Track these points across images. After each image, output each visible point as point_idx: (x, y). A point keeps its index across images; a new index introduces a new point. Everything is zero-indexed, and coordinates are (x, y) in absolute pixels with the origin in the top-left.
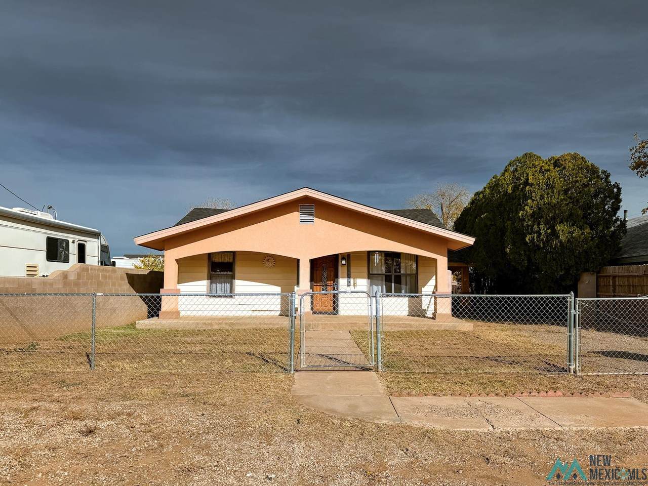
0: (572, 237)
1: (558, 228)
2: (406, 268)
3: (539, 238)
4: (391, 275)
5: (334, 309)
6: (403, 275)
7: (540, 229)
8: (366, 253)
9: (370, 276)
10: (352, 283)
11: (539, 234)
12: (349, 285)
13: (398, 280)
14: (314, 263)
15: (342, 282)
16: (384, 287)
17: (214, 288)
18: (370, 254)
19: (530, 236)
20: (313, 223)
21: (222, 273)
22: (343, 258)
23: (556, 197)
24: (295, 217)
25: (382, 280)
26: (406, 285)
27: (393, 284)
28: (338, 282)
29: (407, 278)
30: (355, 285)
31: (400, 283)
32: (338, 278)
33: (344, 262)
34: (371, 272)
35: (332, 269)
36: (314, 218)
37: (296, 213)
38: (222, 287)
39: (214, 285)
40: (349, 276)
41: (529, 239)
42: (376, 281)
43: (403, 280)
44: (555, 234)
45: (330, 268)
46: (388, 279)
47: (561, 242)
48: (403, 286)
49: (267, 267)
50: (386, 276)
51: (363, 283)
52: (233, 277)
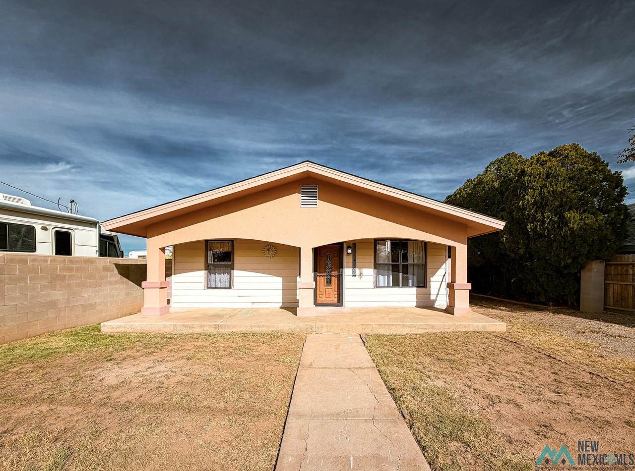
0: (585, 224)
1: (567, 215)
2: (413, 257)
3: (542, 226)
4: (399, 265)
5: (339, 300)
6: (411, 264)
7: (544, 218)
8: (373, 241)
9: (377, 266)
10: (357, 273)
11: (543, 222)
12: (354, 276)
13: (405, 270)
14: (318, 252)
15: (347, 272)
16: (391, 276)
17: (212, 278)
18: (377, 241)
19: (532, 224)
20: (316, 206)
21: (221, 263)
22: (349, 247)
23: (562, 184)
24: (295, 199)
25: (388, 270)
26: (413, 275)
27: (401, 274)
28: (342, 272)
29: (415, 267)
30: (361, 275)
31: (407, 273)
32: (343, 268)
33: (349, 251)
34: (377, 262)
35: (337, 258)
36: (317, 201)
37: (297, 194)
38: (220, 278)
39: (213, 276)
40: (354, 266)
41: (531, 228)
42: (382, 271)
43: (410, 270)
44: (563, 221)
45: (334, 257)
46: (395, 269)
47: (571, 229)
48: (410, 276)
49: (267, 256)
50: (393, 266)
51: (369, 273)
52: (232, 268)
